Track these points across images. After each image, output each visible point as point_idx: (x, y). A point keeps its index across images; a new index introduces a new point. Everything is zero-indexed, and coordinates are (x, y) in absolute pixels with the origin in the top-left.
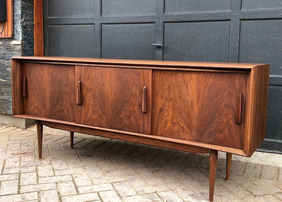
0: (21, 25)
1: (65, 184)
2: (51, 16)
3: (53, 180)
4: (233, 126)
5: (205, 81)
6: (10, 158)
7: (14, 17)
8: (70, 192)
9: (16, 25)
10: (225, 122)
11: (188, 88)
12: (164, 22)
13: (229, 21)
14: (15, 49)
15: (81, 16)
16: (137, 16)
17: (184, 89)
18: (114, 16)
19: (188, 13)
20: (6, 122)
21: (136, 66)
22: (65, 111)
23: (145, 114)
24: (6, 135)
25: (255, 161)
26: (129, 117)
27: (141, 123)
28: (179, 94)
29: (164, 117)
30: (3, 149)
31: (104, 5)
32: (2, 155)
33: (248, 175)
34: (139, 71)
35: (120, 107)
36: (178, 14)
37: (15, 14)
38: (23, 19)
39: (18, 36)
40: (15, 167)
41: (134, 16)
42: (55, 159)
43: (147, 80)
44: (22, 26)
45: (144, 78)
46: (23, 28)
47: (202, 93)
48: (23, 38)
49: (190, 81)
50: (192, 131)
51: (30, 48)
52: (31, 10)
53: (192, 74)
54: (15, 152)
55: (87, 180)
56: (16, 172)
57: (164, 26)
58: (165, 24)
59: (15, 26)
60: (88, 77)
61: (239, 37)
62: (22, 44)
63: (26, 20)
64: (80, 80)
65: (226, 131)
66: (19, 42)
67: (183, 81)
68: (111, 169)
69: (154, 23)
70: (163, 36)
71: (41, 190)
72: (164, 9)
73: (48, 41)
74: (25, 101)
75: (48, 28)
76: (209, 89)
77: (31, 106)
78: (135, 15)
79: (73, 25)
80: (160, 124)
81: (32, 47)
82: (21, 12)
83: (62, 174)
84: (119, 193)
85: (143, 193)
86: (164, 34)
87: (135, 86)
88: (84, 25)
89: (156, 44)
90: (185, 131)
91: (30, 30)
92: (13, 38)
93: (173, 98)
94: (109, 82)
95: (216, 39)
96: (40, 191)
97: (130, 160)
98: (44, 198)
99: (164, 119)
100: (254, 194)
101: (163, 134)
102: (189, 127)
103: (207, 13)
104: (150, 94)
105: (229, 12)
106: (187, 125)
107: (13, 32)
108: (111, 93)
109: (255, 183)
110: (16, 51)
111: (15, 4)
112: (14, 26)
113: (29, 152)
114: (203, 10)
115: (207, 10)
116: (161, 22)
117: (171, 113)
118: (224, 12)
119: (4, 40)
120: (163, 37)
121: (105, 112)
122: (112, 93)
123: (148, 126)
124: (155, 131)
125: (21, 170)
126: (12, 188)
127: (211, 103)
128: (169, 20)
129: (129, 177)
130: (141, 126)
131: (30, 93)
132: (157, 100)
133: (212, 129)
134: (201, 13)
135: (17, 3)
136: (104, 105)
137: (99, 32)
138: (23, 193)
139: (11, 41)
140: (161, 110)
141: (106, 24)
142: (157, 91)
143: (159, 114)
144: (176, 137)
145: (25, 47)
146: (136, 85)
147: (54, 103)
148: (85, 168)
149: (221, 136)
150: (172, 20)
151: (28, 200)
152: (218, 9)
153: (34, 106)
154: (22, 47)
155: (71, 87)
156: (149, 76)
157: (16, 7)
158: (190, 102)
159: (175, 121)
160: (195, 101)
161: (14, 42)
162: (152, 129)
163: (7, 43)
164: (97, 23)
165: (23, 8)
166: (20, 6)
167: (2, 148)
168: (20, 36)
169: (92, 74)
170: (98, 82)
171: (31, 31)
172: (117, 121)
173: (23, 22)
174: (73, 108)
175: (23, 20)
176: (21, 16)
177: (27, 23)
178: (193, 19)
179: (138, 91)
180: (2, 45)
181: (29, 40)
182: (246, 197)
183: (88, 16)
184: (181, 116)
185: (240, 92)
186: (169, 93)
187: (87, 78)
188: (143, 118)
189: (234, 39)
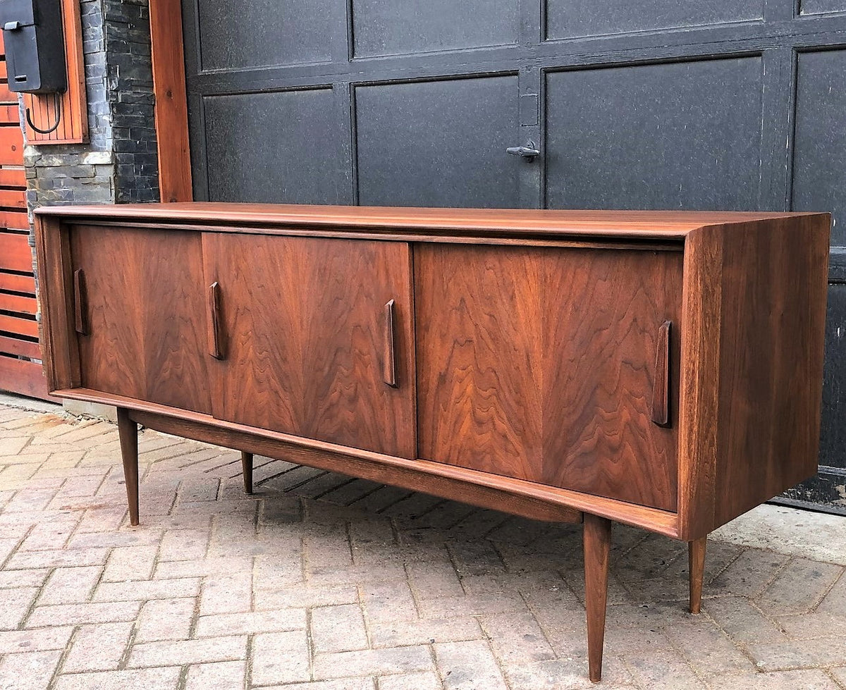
0: (107, 103)
1: (169, 605)
2: (209, 67)
3: (140, 592)
4: (648, 433)
5: (563, 278)
6: (50, 519)
7: (86, 75)
8: (169, 630)
9: (95, 103)
10: (624, 419)
11: (514, 306)
12: (547, 71)
13: (759, 59)
14: (97, 179)
15: (295, 64)
16: (460, 52)
17: (503, 308)
18: (391, 58)
19: (621, 33)
20: (90, 408)
21: (364, 232)
22: (187, 379)
23: (395, 393)
24: (77, 448)
25: (827, 551)
26: (353, 400)
27: (387, 422)
28: (490, 325)
29: (453, 401)
30: (44, 493)
31: (361, 20)
32: (32, 509)
33: (778, 598)
34: (372, 247)
35: (327, 369)
36: (590, 39)
37: (90, 66)
38: (115, 82)
39: (101, 137)
40: (50, 549)
41: (451, 52)
42: (179, 527)
43: (396, 277)
44: (112, 106)
45: (387, 271)
46: (115, 110)
47: (554, 320)
48: (117, 143)
49: (519, 280)
50: (531, 448)
51: (144, 173)
52: (140, 51)
53: (526, 258)
54: (72, 503)
55: (240, 595)
56: (44, 564)
57: (546, 85)
58: (551, 76)
59: (93, 104)
60: (235, 269)
61: (790, 112)
62: (115, 163)
63: (123, 86)
64: (217, 279)
65: (630, 451)
66: (105, 158)
67: (500, 282)
68: (333, 564)
69: (515, 73)
70: (543, 119)
71: (87, 621)
72: (543, 23)
73: (202, 150)
74: (83, 346)
75: (202, 106)
76: (576, 310)
77: (100, 362)
78: (453, 49)
79: (274, 94)
80: (442, 424)
81: (151, 169)
82: (105, 59)
83: (174, 574)
84: (316, 640)
85: (387, 644)
86: (546, 113)
87: (365, 298)
88: (302, 92)
89: (518, 148)
90: (510, 447)
91: (140, 114)
92: (87, 144)
93: (474, 339)
94: (294, 285)
95: (717, 123)
96: (85, 624)
97: (411, 536)
98: (85, 645)
99: (451, 409)
100: (760, 664)
101: (449, 456)
102: (522, 434)
103: (683, 30)
104: (408, 325)
105: (758, 24)
106: (516, 430)
107: (89, 126)
108: (301, 322)
109: (788, 626)
110: (99, 187)
111: (89, 33)
112: (88, 106)
113: (114, 502)
114: (671, 21)
115: (685, 19)
116: (537, 70)
117: (470, 389)
118: (741, 25)
119: (64, 152)
120: (546, 121)
121: (287, 384)
122: (305, 322)
123: (406, 430)
124: (427, 447)
125: (62, 558)
126: (9, 610)
127: (584, 356)
128: (559, 64)
129: (374, 591)
130: (387, 429)
131: (96, 321)
132: (431, 346)
133: (587, 444)
134: (662, 32)
135: (94, 31)
136: (285, 360)
137: (347, 113)
138: (32, 629)
139: (84, 155)
140: (443, 379)
141: (367, 85)
142: (428, 315)
143: (437, 393)
144: (487, 469)
145: (125, 170)
146: (368, 296)
147: (157, 353)
148: (254, 558)
149: (615, 468)
150: (569, 63)
151: (36, 650)
152: (721, 17)
153: (107, 361)
154: (116, 173)
155: (197, 302)
156: (400, 264)
157: (90, 42)
158: (523, 353)
159: (482, 414)
160: (537, 347)
161: (92, 158)
162: (419, 439)
163: (74, 160)
164: (342, 84)
165: (113, 46)
166: (102, 40)
167: (46, 488)
168: (106, 137)
169: (246, 260)
170: (263, 286)
171: (144, 119)
172: (321, 411)
173: (114, 91)
174: (205, 369)
175: (115, 86)
176: (109, 73)
177: (129, 93)
178: (638, 56)
179: (372, 317)
180: (62, 168)
181: (140, 148)
182: (726, 672)
183: (314, 61)
184: (498, 398)
185: (668, 317)
186: (462, 323)
187: (235, 272)
188: (392, 402)
189: (773, 121)
